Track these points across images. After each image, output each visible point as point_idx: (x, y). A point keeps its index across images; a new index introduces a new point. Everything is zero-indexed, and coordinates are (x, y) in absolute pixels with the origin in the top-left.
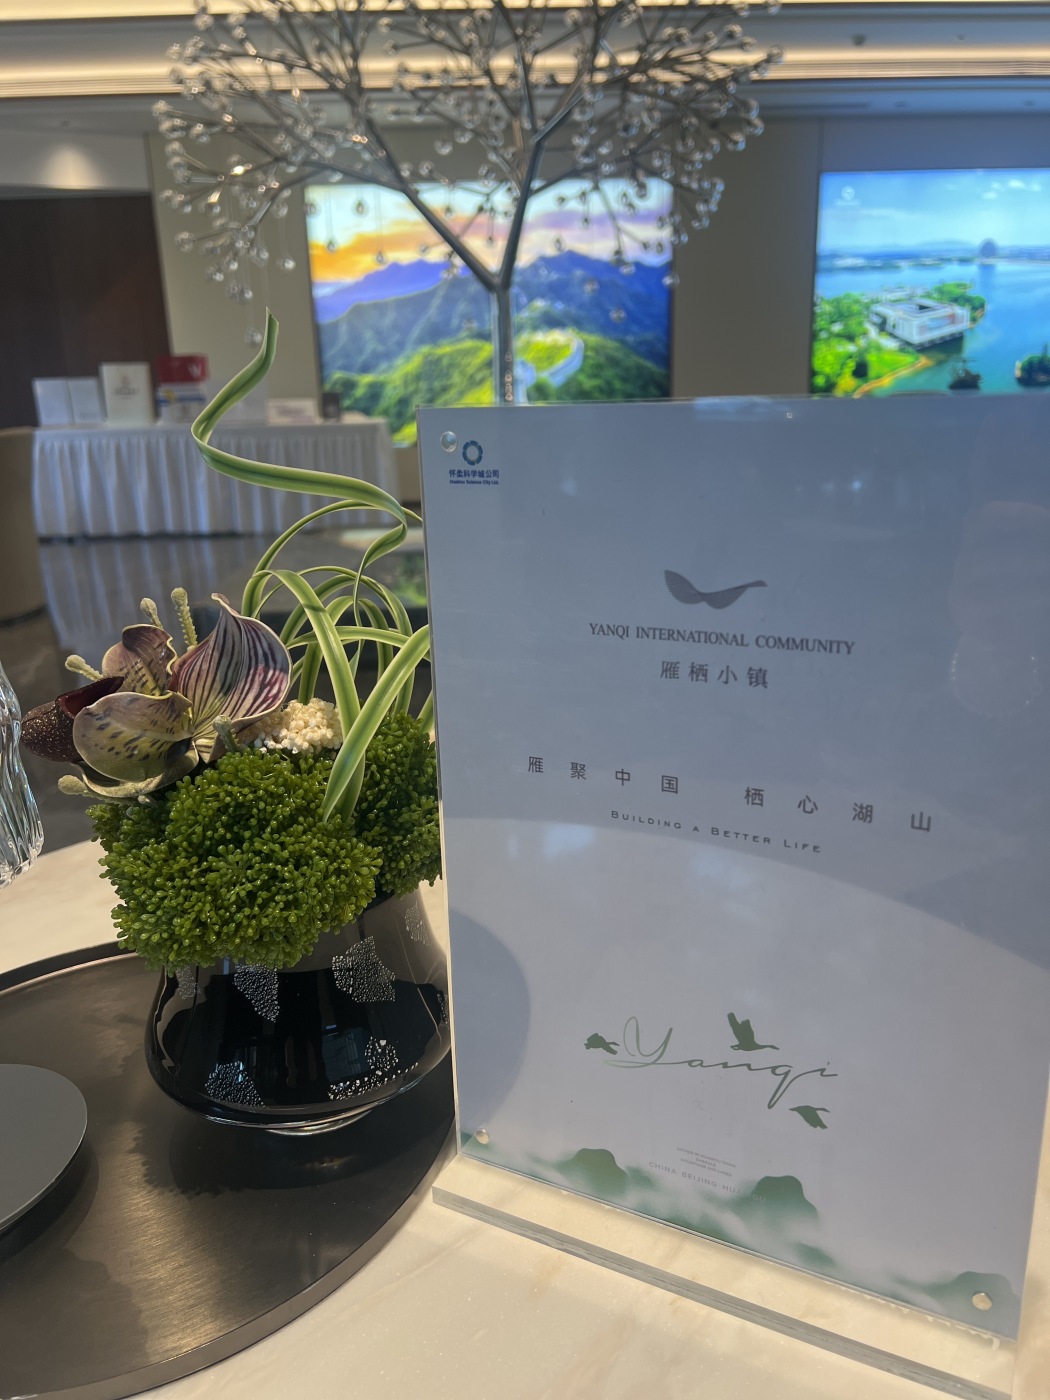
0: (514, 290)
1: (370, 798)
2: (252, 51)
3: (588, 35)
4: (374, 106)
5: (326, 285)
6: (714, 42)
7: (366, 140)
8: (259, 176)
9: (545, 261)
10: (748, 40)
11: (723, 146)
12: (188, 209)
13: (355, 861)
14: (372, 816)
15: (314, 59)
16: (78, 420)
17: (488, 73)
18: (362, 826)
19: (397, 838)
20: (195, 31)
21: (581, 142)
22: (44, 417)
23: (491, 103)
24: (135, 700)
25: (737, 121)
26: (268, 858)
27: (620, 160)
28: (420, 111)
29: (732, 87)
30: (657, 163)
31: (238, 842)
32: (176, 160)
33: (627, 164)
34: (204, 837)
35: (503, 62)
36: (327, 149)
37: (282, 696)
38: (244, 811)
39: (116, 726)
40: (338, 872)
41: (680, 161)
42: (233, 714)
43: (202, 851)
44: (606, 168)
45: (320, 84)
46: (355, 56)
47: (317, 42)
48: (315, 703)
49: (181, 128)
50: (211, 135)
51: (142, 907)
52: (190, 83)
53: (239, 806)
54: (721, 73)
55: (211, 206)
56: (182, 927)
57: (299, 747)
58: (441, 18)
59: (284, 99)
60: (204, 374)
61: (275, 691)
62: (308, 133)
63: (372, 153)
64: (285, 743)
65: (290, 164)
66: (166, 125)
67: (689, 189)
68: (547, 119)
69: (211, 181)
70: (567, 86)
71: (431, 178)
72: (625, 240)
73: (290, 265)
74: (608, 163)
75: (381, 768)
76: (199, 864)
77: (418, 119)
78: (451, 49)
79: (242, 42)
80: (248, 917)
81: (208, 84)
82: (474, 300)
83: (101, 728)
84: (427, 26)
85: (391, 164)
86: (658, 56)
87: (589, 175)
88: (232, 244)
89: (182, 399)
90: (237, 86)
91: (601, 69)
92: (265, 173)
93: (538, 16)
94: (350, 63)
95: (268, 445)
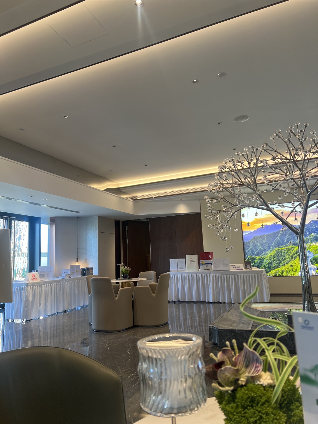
1: (283, 400)
12: (211, 219)
13: (280, 417)
14: (283, 405)
16: (179, 270)
18: (281, 408)
19: (290, 413)
22: (171, 269)
26: (259, 412)
31: (252, 406)
34: (245, 404)
36: (247, 202)
38: (254, 399)
39: (226, 374)
40: (276, 419)
42: (249, 373)
43: (244, 408)
48: (268, 373)
49: (211, 201)
50: (218, 202)
51: (231, 420)
53: (253, 397)
55: (217, 218)
57: (265, 384)
63: (259, 201)
64: (262, 383)
66: (207, 200)
73: (238, 230)
75: (285, 393)
76: (244, 411)
83: (223, 374)
88: (222, 226)
89: (206, 264)
92: (231, 209)
95: (229, 277)
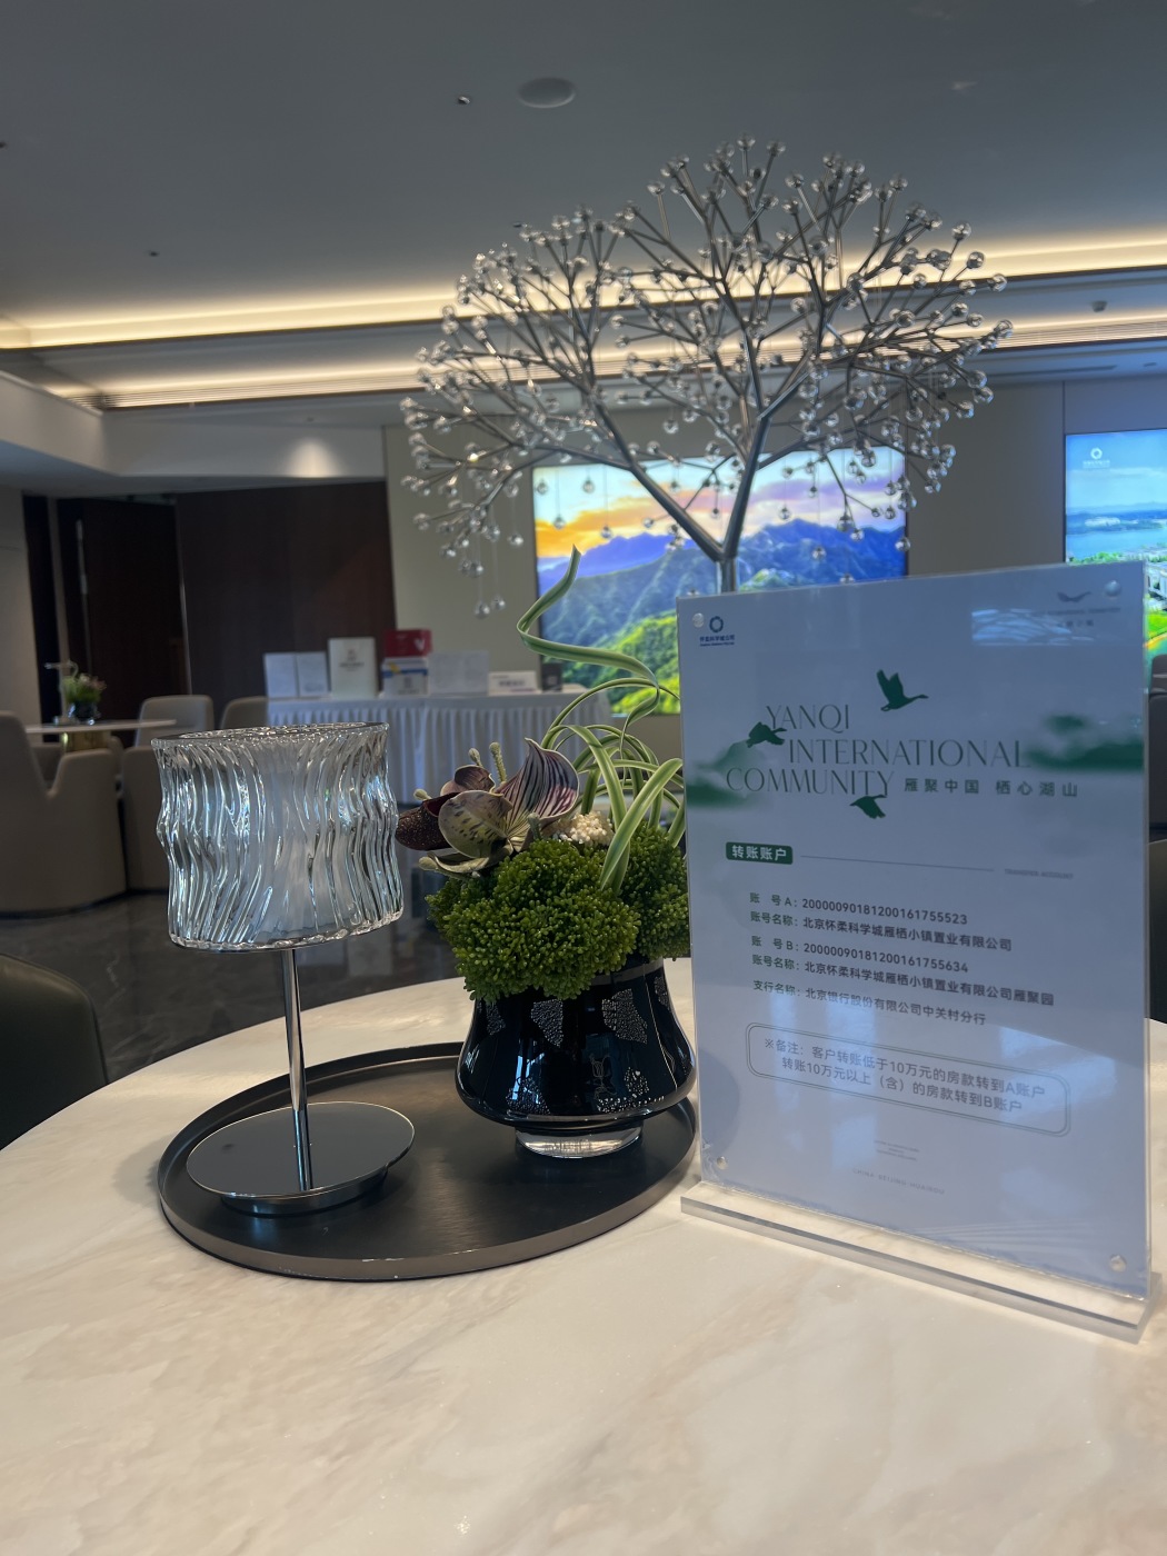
0: (739, 560)
1: (632, 882)
2: (493, 351)
3: (814, 320)
4: (604, 393)
5: (549, 560)
6: (941, 318)
7: (594, 424)
8: (496, 461)
9: (773, 532)
10: (976, 316)
11: (952, 414)
12: (427, 492)
13: (623, 918)
14: (632, 896)
15: (549, 355)
16: (303, 693)
17: (715, 358)
18: (626, 898)
19: (651, 911)
20: (440, 334)
21: (807, 417)
22: (272, 691)
23: (718, 385)
24: (481, 795)
25: (966, 389)
26: (563, 909)
27: (846, 432)
28: (648, 395)
29: (960, 359)
30: (885, 432)
31: (543, 898)
32: (420, 449)
33: (854, 435)
34: (521, 895)
35: (730, 347)
36: (558, 434)
37: (572, 805)
38: (547, 878)
39: (468, 814)
40: (611, 923)
41: (910, 431)
42: (541, 813)
43: (518, 904)
44: (832, 440)
45: (554, 375)
46: (588, 350)
47: (551, 339)
49: (425, 421)
50: (452, 425)
52: (433, 381)
53: (544, 873)
54: (948, 347)
55: (449, 489)
56: (505, 954)
57: (584, 839)
58: (670, 310)
59: (519, 391)
60: (428, 647)
61: (567, 802)
62: (542, 420)
63: (600, 435)
64: (574, 837)
65: (522, 447)
66: (410, 419)
67: (919, 456)
68: (773, 398)
69: (451, 466)
70: (794, 365)
71: (657, 457)
72: (854, 508)
73: (519, 541)
74: (835, 435)
76: (516, 913)
77: (646, 403)
78: (679, 339)
79: (482, 343)
80: (548, 950)
81: (452, 382)
82: (698, 571)
83: (457, 815)
84: (656, 320)
85: (620, 444)
86: (885, 335)
87: (817, 447)
88: (467, 523)
89: (404, 672)
90: (477, 381)
91: (826, 350)
92: (500, 458)
93: (765, 304)
94: (584, 356)
95: (487, 716)
